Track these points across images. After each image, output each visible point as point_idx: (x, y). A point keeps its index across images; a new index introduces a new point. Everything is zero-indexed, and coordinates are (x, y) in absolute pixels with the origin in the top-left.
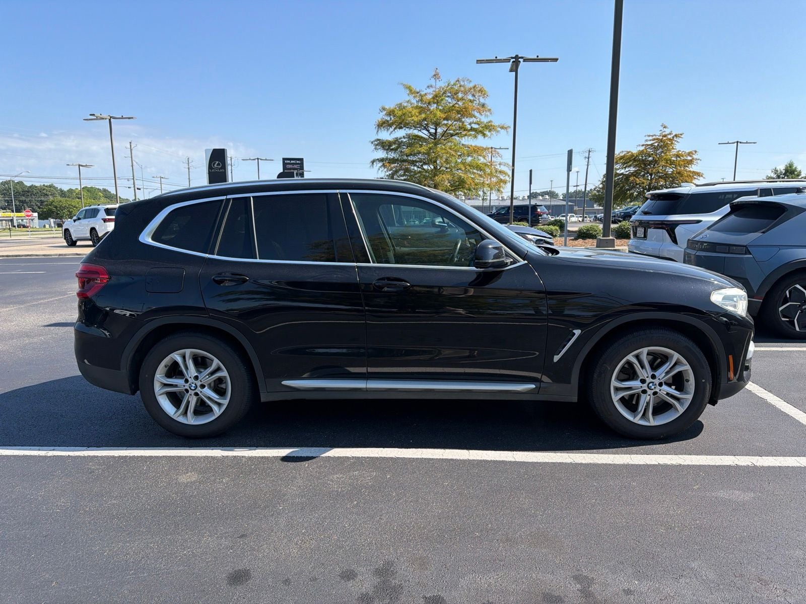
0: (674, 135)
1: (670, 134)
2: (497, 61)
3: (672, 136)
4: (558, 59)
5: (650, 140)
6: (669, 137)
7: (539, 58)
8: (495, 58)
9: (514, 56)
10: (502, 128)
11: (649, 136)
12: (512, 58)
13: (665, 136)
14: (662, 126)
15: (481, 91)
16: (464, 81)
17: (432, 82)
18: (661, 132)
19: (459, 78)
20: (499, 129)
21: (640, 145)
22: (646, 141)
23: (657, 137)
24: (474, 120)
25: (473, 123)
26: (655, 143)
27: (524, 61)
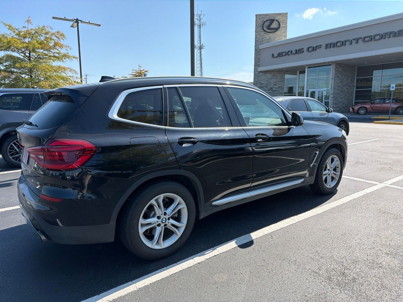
0: (145, 71)
1: (143, 70)
2: (65, 19)
3: (144, 71)
4: (100, 25)
5: (134, 72)
6: (143, 71)
7: (90, 22)
8: (64, 18)
9: (76, 19)
10: (74, 57)
11: (134, 70)
12: (75, 20)
13: (141, 71)
14: (139, 66)
15: (62, 35)
16: (47, 28)
17: (26, 24)
18: (138, 69)
19: (44, 25)
20: (73, 58)
21: (129, 74)
22: (132, 72)
23: (137, 71)
24: (56, 51)
25: (55, 53)
26: (136, 74)
27: (81, 23)
